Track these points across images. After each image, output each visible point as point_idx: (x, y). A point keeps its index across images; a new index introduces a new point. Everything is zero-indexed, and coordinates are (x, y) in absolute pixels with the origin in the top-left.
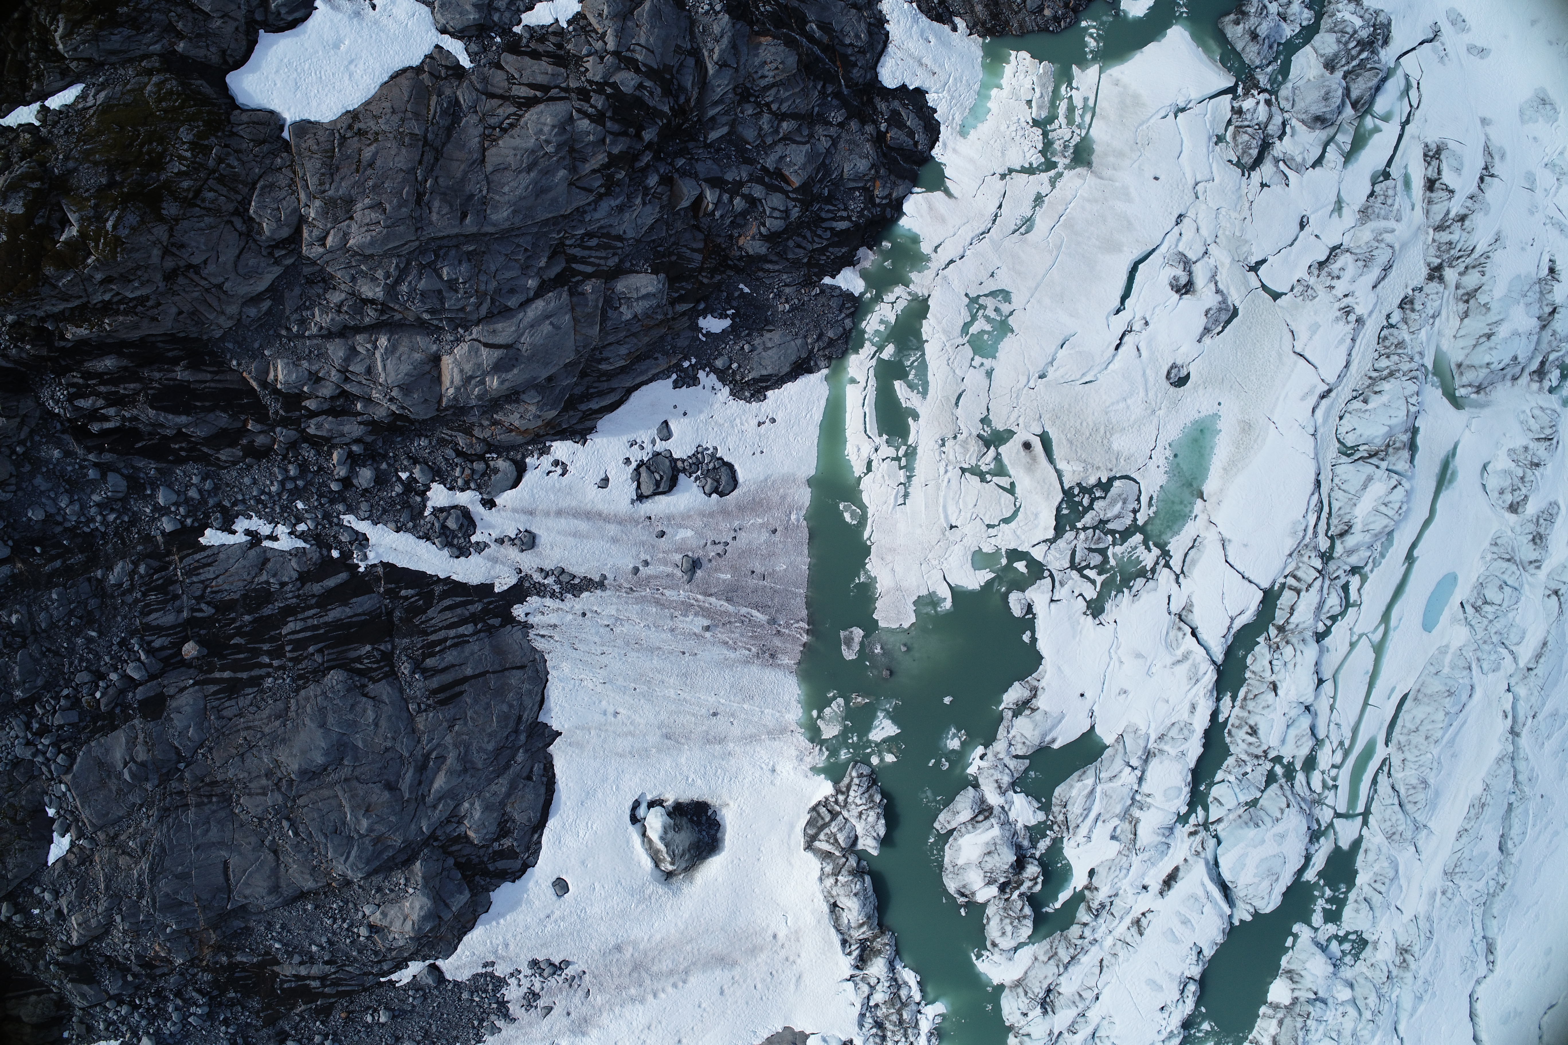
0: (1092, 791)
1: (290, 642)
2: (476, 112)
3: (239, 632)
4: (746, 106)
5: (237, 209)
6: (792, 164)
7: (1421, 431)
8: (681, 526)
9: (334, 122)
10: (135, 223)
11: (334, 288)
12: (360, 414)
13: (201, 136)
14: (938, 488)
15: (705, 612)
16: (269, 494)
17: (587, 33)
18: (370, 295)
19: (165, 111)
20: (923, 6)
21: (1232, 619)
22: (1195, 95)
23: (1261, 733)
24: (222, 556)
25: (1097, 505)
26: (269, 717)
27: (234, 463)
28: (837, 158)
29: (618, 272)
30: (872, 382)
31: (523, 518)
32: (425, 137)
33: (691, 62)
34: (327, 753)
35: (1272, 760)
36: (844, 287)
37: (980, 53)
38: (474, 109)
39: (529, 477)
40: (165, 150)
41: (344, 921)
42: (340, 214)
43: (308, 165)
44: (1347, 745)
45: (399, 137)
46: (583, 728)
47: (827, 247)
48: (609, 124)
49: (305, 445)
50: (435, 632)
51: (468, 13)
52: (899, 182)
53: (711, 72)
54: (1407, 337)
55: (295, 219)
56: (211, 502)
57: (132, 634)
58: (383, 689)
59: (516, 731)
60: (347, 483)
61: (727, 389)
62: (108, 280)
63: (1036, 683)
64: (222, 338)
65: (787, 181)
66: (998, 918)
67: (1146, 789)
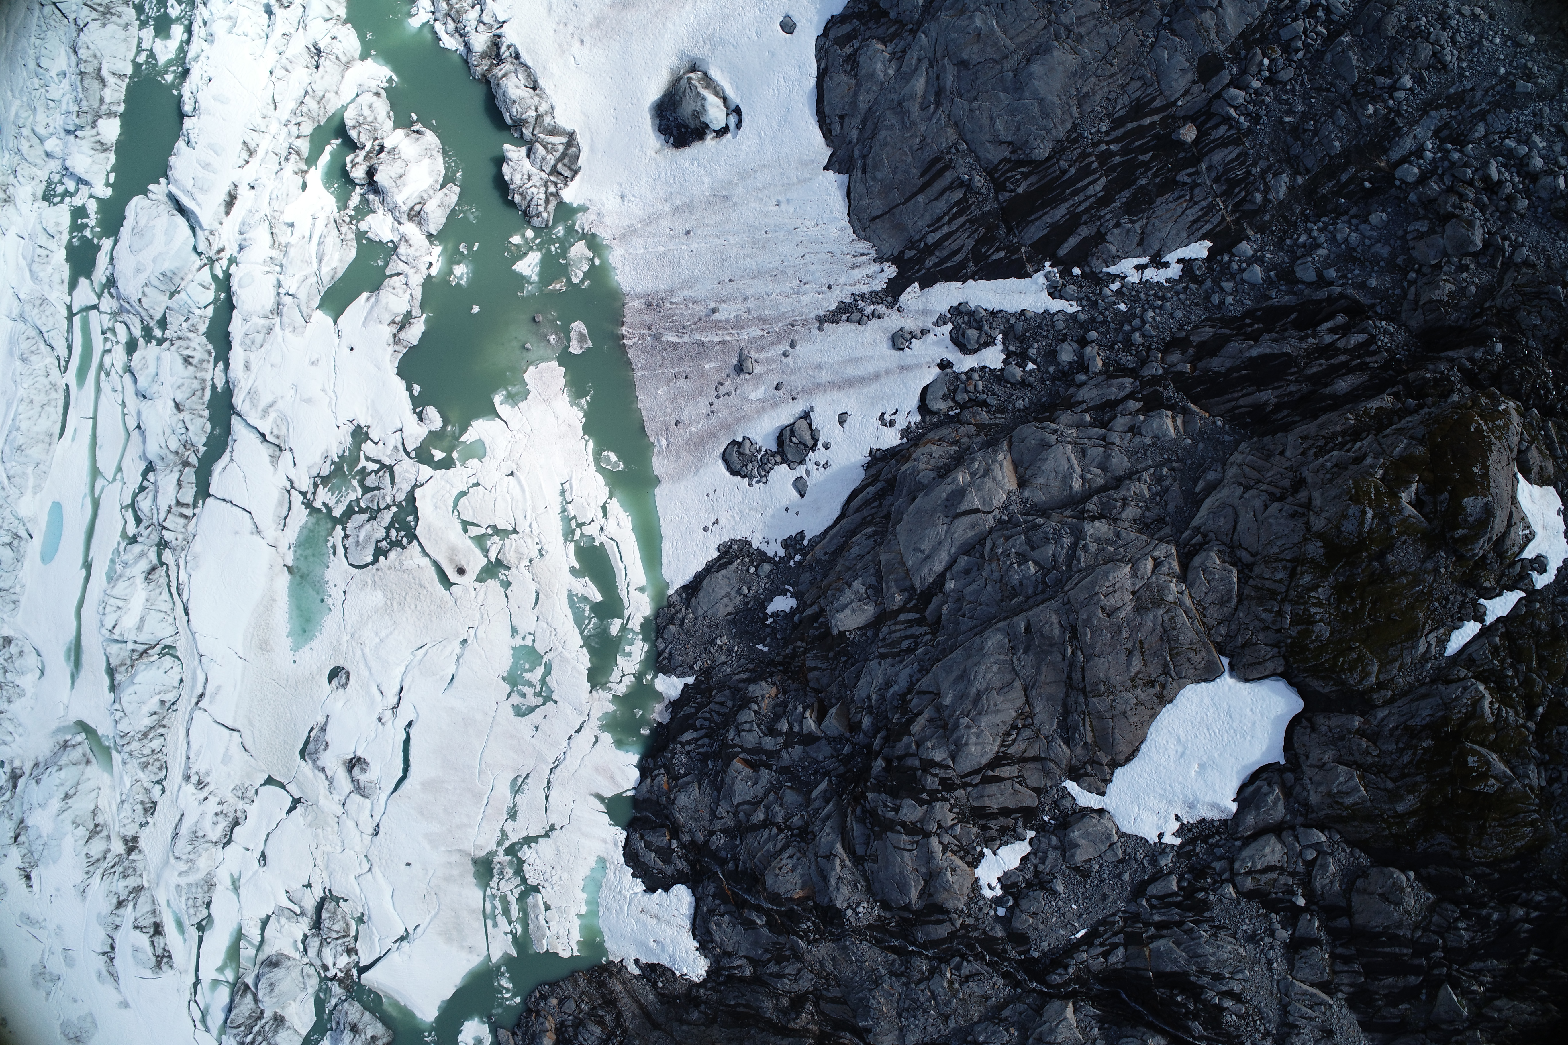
0: (320, 261)
1: (1095, 171)
2: (1046, 738)
3: (1146, 165)
4: (800, 823)
5: (1251, 571)
6: (745, 780)
7: (107, 690)
8: (763, 400)
9: (1181, 688)
10: (1345, 523)
11: (1135, 521)
12: (1085, 411)
13: (1307, 633)
14: (534, 508)
15: (720, 326)
16: (1154, 308)
17: (962, 848)
18: (1097, 524)
19: (1351, 649)
20: (670, 976)
21: (232, 460)
22: (394, 956)
23: (180, 361)
24: (1185, 235)
25: (382, 533)
26: (1094, 93)
27: (1196, 327)
28: (708, 800)
29: (876, 623)
30: (623, 593)
31: (909, 361)
32: (1086, 697)
33: (860, 850)
34: (1030, 75)
35: (166, 340)
36: (674, 678)
37: (608, 945)
38: (1049, 740)
39: (913, 401)
40: (1338, 608)
42: (1146, 595)
43: (1191, 634)
44: (103, 374)
45: (1111, 689)
46: (805, 180)
47: (697, 712)
48: (917, 763)
49: (1132, 365)
50: (962, 226)
51: (1081, 836)
52: (648, 795)
53: (839, 845)
54: (141, 775)
55: (1190, 577)
56: (1209, 283)
57: (1250, 131)
58: (995, 155)
59: (864, 157)
61: (755, 546)
62: (1359, 460)
63: (397, 348)
64: (1237, 443)
65: (746, 762)
66: (380, 120)
67: (272, 279)
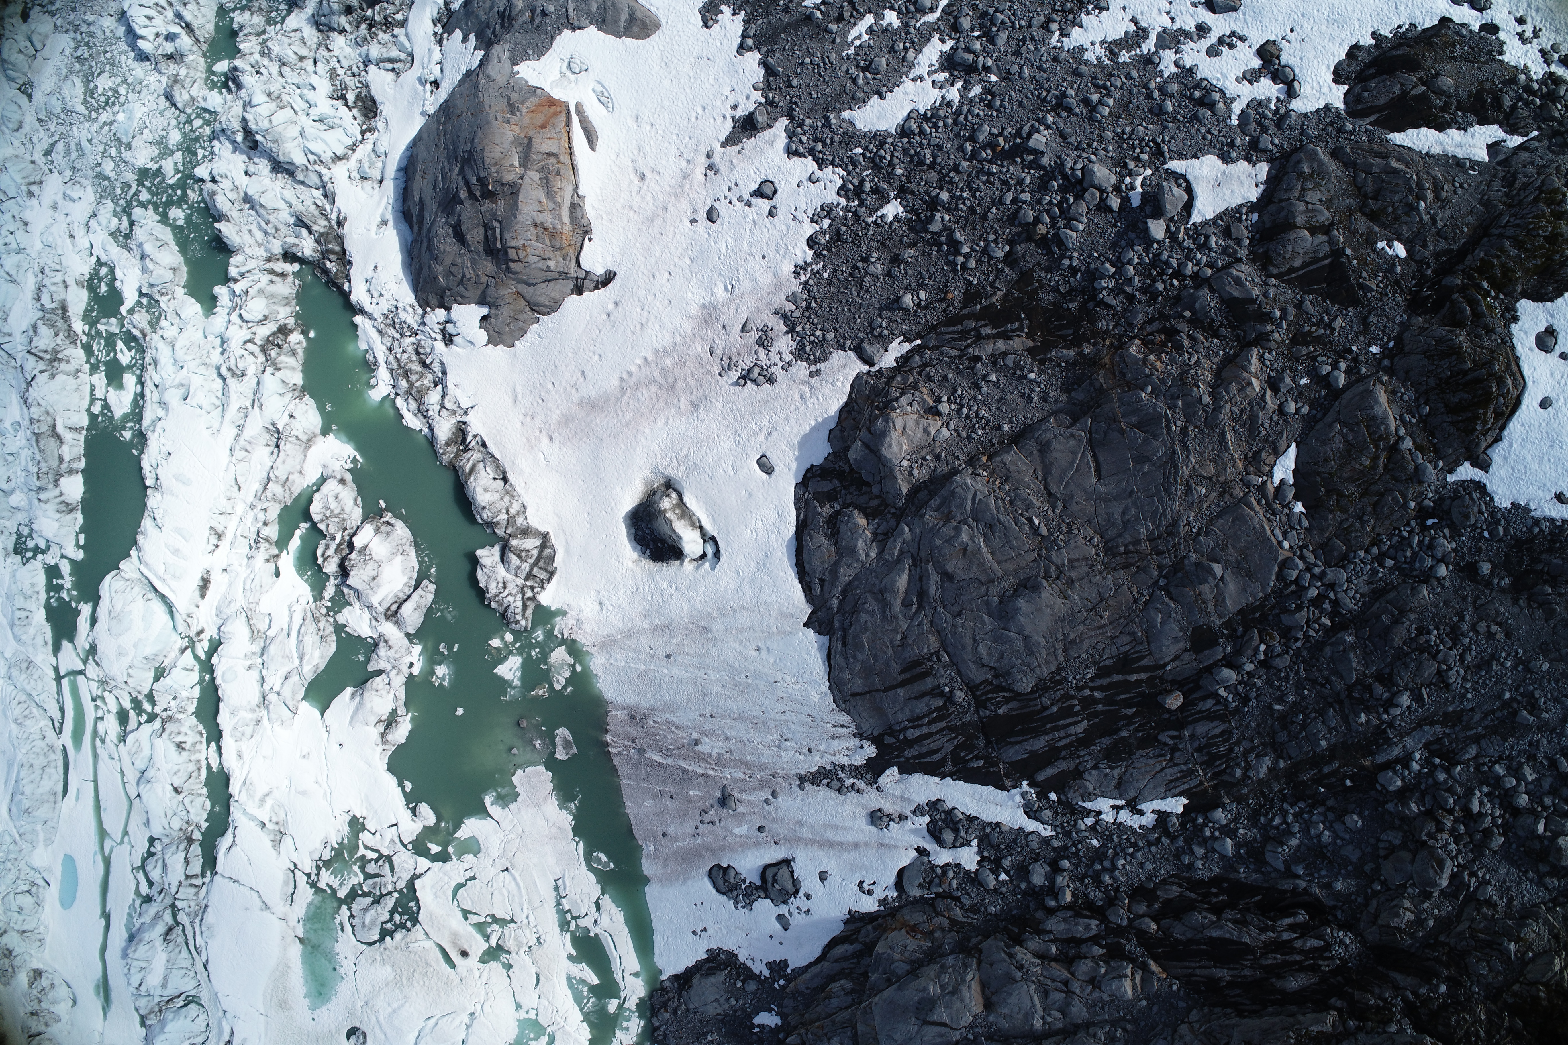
0: (301, 659)
1: (1077, 714)
3: (1130, 719)
7: (138, 1027)
8: (747, 837)
12: (1051, 942)
14: (530, 902)
15: (702, 758)
16: (1125, 856)
21: (235, 842)
23: (173, 748)
24: (1162, 790)
25: (387, 916)
26: (1081, 641)
27: (1164, 882)
30: (618, 978)
31: (886, 841)
34: (1017, 610)
35: (156, 716)
39: (890, 879)
41: (967, 416)
46: (785, 634)
49: (1100, 903)
50: (942, 730)
56: (1180, 842)
57: (1237, 711)
58: (977, 675)
59: (844, 630)
60: (1055, 869)
61: (741, 961)
63: (386, 747)
64: (1189, 1010)
66: (347, 510)
67: (255, 675)
